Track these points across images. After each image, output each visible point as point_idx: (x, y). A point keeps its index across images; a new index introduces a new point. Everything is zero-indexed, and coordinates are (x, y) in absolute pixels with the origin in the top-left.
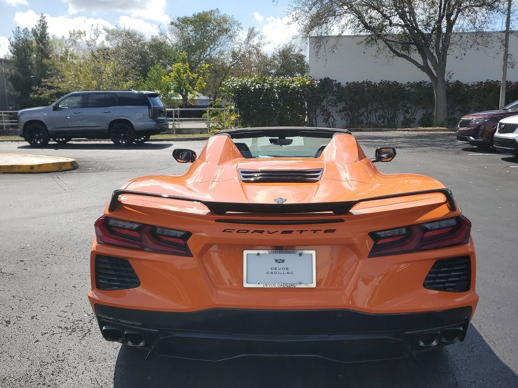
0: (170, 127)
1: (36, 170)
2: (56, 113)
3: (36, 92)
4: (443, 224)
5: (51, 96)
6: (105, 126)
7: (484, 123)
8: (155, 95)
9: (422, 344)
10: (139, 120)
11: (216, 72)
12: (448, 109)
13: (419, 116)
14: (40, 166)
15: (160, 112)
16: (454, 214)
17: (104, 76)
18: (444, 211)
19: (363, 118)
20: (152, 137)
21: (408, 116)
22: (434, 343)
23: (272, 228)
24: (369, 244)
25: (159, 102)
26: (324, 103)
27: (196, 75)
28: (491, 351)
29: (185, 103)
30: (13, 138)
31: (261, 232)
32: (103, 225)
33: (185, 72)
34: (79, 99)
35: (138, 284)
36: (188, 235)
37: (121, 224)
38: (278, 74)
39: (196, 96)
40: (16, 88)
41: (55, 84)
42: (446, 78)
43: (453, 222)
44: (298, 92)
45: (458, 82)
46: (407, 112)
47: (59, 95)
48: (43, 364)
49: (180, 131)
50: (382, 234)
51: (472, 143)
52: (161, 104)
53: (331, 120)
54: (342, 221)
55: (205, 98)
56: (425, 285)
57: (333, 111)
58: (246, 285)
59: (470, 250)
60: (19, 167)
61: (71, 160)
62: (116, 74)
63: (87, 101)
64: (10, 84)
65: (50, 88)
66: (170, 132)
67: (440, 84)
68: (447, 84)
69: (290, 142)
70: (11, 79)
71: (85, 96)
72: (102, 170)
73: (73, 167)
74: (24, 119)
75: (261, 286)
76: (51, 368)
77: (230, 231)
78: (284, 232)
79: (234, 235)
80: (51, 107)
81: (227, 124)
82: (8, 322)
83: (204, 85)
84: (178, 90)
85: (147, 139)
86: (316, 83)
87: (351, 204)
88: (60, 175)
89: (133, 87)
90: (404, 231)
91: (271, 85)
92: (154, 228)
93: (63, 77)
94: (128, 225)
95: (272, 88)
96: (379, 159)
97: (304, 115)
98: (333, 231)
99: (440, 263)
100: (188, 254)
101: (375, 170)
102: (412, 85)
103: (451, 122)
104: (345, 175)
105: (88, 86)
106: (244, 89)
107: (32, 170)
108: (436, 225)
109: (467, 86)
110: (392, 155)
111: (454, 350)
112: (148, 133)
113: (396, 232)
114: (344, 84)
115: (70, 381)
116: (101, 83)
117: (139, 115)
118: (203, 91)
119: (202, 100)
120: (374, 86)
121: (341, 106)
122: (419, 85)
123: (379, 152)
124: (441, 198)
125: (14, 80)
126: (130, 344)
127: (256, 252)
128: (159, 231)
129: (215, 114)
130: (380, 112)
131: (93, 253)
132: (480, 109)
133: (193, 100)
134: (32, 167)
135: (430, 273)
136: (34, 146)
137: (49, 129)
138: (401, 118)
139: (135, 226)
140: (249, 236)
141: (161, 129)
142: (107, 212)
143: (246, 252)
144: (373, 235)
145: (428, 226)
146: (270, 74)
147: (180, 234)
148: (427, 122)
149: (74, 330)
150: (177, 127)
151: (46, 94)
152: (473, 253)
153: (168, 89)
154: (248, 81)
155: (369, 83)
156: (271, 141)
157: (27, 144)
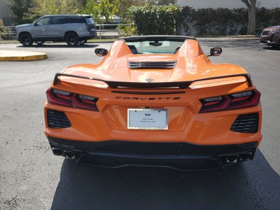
0: (98, 35)
1: (25, 59)
2: (36, 28)
3: (25, 16)
4: (244, 94)
5: (34, 18)
6: (62, 35)
7: (277, 33)
8: (90, 17)
9: (228, 161)
10: (81, 31)
11: (124, 3)
12: (257, 24)
13: (239, 28)
14: (27, 57)
15: (92, 26)
16: (251, 88)
17: (62, 6)
18: (245, 86)
19: (207, 30)
20: (88, 41)
21: (233, 28)
22: (235, 161)
23: (143, 96)
24: (200, 106)
25: (92, 21)
26: (185, 21)
27: (112, 5)
28: (268, 165)
29: (107, 21)
30: (14, 41)
31: (137, 99)
32: (51, 93)
33: (107, 3)
34: (48, 19)
35: (70, 126)
36: (96, 99)
37: (60, 92)
38: (159, 4)
39: (113, 17)
40: (15, 13)
41: (36, 12)
42: (256, 6)
43: (250, 93)
44: (170, 15)
45: (263, 9)
46: (232, 26)
47: (38, 17)
48: (24, 165)
49: (103, 37)
50: (207, 100)
51: (269, 44)
52: (93, 22)
53: (189, 31)
54: (184, 92)
55: (118, 18)
56: (231, 129)
57: (190, 25)
58: (129, 128)
59: (259, 110)
60: (16, 58)
61: (44, 54)
62: (69, 5)
63: (52, 21)
64: (12, 11)
65: (33, 13)
66: (98, 38)
67: (252, 10)
68: (257, 9)
69: (161, 44)
70: (12, 8)
71: (51, 18)
72: (60, 59)
73: (45, 57)
74: (19, 31)
75: (137, 128)
76: (28, 168)
77: (120, 98)
78: (150, 99)
79: (122, 100)
80: (33, 24)
81: (129, 33)
82: (7, 143)
83: (117, 10)
84: (103, 14)
85: (86, 42)
86: (181, 9)
87: (190, 83)
88: (38, 62)
89: (78, 12)
90: (220, 98)
91: (155, 10)
92: (78, 95)
93: (40, 7)
94: (64, 93)
95: (156, 12)
96: (212, 54)
97: (174, 28)
98: (179, 98)
99: (241, 117)
100: (97, 110)
101: (208, 61)
102: (236, 11)
103: (258, 32)
104: (189, 64)
105: (53, 12)
106: (140, 13)
107: (23, 59)
108: (239, 95)
109: (269, 10)
110: (220, 52)
111: (247, 164)
112: (86, 38)
113: (216, 99)
114: (197, 10)
115: (38, 175)
116: (60, 10)
117: (81, 28)
118: (117, 14)
119: (116, 20)
120: (214, 11)
121: (195, 22)
122: (240, 10)
123: (212, 50)
124: (244, 79)
125: (13, 8)
126: (67, 157)
127: (134, 110)
128: (81, 97)
129: (123, 28)
130: (217, 26)
131: (45, 108)
132: (275, 24)
133: (112, 20)
134: (23, 58)
135: (235, 122)
136: (25, 46)
137: (33, 36)
138: (228, 30)
139: (68, 94)
140: (130, 101)
141: (93, 36)
142: (53, 86)
143: (129, 110)
144: (202, 101)
145: (235, 95)
146: (155, 4)
147: (92, 99)
148: (243, 32)
149: (41, 148)
150: (102, 35)
151: (32, 17)
152: (261, 112)
153: (97, 13)
154: (142, 8)
155: (211, 9)
156: (150, 44)
157: (22, 45)
